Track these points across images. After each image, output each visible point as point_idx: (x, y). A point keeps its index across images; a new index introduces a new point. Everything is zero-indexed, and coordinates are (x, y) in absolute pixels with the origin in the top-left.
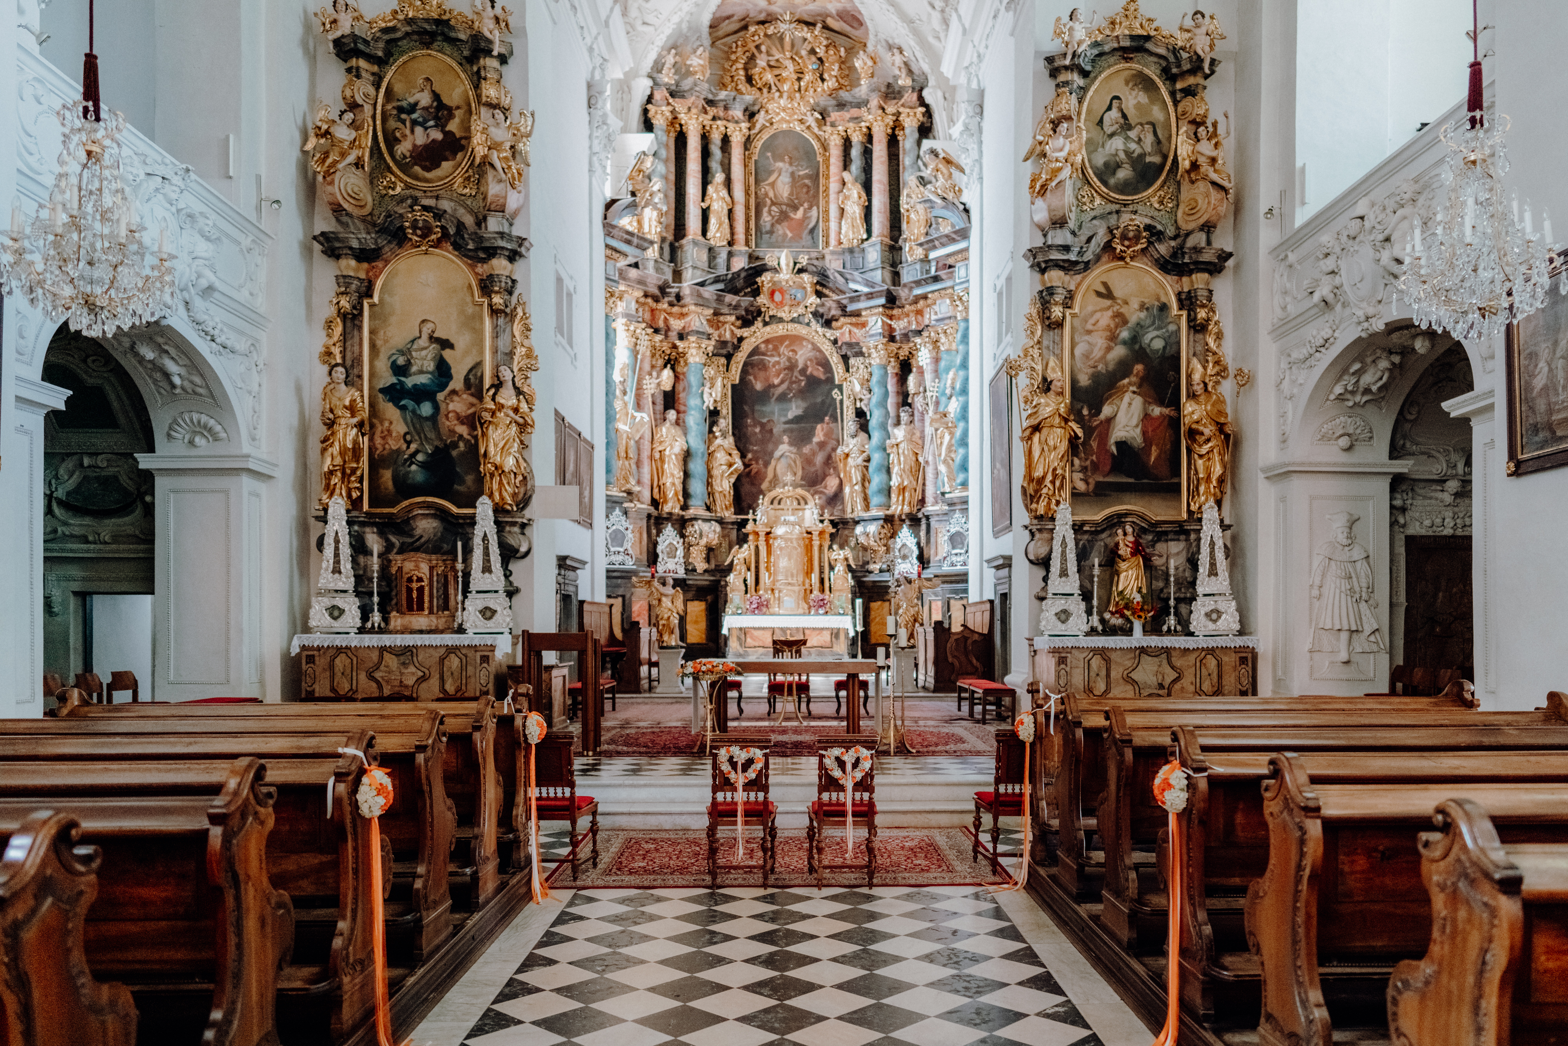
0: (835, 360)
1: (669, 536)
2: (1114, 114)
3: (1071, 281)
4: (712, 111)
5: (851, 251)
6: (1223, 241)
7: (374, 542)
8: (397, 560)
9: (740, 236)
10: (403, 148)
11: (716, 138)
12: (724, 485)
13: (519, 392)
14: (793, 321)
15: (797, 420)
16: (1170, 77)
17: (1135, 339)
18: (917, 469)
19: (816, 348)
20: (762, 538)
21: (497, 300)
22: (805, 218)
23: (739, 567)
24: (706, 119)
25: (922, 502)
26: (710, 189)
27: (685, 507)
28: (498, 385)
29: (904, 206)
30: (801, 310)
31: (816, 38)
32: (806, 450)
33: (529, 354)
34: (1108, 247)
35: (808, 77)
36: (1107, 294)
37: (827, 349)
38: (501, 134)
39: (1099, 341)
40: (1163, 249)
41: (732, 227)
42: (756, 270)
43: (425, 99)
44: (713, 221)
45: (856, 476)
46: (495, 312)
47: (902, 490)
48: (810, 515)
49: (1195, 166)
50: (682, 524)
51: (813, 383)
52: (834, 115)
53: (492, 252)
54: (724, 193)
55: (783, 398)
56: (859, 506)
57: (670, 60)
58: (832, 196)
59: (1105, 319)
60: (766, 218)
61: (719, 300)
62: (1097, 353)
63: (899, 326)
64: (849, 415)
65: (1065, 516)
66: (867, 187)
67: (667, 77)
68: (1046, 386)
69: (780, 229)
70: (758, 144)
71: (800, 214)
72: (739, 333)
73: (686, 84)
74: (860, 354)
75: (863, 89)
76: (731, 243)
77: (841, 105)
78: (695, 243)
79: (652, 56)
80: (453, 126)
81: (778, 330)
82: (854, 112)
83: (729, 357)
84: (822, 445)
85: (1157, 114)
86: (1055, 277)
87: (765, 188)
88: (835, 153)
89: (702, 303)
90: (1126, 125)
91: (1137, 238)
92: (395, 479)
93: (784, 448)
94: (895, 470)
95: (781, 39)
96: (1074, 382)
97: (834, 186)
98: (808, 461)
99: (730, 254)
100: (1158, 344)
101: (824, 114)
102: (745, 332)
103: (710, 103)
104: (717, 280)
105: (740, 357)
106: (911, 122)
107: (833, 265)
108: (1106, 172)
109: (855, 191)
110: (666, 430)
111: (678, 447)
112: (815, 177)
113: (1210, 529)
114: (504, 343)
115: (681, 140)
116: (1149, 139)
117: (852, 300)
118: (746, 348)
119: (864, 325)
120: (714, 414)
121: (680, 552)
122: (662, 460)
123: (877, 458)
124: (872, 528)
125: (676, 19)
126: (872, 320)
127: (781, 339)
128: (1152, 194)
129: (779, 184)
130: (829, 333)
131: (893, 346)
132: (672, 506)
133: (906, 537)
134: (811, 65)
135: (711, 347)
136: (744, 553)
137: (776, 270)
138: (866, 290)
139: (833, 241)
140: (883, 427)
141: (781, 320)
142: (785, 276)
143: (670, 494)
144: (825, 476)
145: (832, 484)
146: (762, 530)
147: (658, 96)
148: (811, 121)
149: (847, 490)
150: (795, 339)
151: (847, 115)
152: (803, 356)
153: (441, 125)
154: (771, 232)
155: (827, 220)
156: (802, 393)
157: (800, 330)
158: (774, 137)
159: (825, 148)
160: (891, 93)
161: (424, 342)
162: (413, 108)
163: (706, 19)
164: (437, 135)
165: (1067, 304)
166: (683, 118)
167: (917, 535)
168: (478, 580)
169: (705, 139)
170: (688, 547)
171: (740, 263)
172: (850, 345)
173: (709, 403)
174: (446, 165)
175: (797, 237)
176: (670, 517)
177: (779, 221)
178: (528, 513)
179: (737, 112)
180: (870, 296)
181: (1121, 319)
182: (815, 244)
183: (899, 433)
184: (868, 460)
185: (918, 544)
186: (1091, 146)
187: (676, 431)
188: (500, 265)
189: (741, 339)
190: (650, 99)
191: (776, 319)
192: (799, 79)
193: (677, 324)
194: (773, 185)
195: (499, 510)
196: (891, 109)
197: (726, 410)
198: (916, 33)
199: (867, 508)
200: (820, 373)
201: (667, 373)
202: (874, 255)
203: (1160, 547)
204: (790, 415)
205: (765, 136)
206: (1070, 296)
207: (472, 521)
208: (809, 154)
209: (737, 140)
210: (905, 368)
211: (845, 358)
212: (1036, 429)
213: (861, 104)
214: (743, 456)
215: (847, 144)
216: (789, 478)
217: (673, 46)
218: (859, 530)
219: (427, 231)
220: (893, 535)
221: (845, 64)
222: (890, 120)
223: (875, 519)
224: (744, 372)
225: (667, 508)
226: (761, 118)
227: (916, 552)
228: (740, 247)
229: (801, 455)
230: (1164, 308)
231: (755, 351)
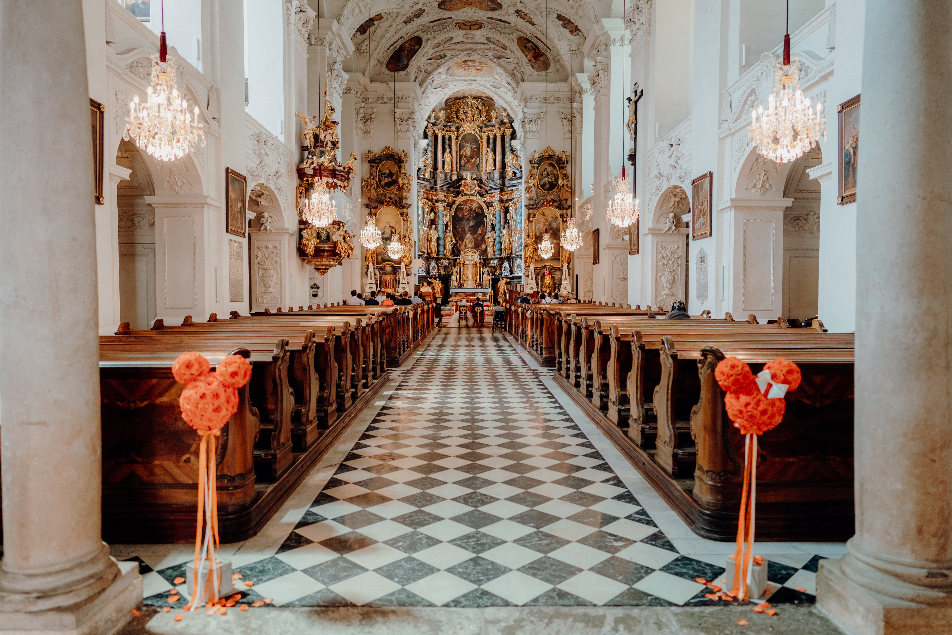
0: (485, 207)
1: (433, 264)
2: (545, 172)
3: (535, 212)
4: (446, 129)
5: (490, 173)
6: (569, 203)
7: (377, 272)
8: (383, 277)
9: (455, 168)
10: (383, 183)
11: (447, 137)
12: (449, 247)
13: (410, 239)
14: (471, 195)
15: (472, 226)
16: (558, 164)
17: (550, 225)
18: (510, 243)
19: (478, 203)
20: (462, 265)
21: (405, 218)
22: (475, 161)
23: (455, 274)
24: (444, 132)
25: (511, 253)
26: (445, 154)
27: (438, 255)
28: (405, 237)
29: (506, 160)
30: (474, 191)
31: (479, 103)
32: (475, 236)
33: (411, 230)
34: (543, 203)
35: (476, 116)
36: (543, 214)
37: (482, 204)
38: (406, 181)
39: (541, 225)
40: (556, 204)
41: (452, 165)
42: (460, 179)
43: (387, 172)
44: (446, 164)
45: (491, 245)
46: (404, 220)
47: (505, 249)
48: (476, 257)
49: (563, 185)
50: (438, 260)
51: (477, 214)
52: (484, 129)
53: (403, 208)
54: (450, 155)
55: (468, 220)
56: (492, 254)
57: (433, 116)
58: (484, 155)
59: (543, 220)
60: (463, 162)
61: (448, 190)
62: (541, 228)
63: (504, 198)
64: (489, 225)
65: (532, 266)
66: (495, 152)
67: (432, 120)
68: (529, 236)
69: (467, 165)
70: (460, 138)
71: (473, 160)
72: (454, 199)
73: (438, 122)
74: (492, 206)
75: (494, 122)
76: (452, 171)
77: (486, 126)
78: (441, 172)
79: (428, 115)
80: (394, 178)
81: (467, 198)
82: (491, 128)
83: (451, 207)
84: (480, 234)
85: (555, 172)
86: (531, 211)
87: (463, 152)
88: (485, 141)
89: (443, 191)
90: (548, 175)
91: (550, 202)
92: (382, 259)
93: (468, 235)
94: (503, 243)
95: (468, 104)
96: (536, 235)
97: (484, 152)
98: (476, 240)
99: (451, 175)
100: (555, 226)
101: (481, 128)
102: (456, 199)
103: (445, 126)
104: (447, 184)
105: (455, 206)
106: (508, 133)
107: (484, 177)
108: (543, 186)
109: (491, 154)
110: (432, 231)
111: (436, 236)
112: (478, 148)
113: (565, 269)
114: (405, 227)
115: (436, 137)
116: (553, 178)
117: (490, 190)
118: (457, 203)
119: (494, 196)
120: (446, 226)
121: (437, 269)
122: (431, 241)
123: (498, 239)
124: (496, 261)
125: (435, 104)
126: (496, 196)
127: (467, 201)
128: (554, 191)
129: (467, 151)
130: (483, 199)
131: (503, 204)
132: (434, 255)
133: (506, 264)
134: (477, 112)
135: (445, 204)
136: (457, 269)
137: (466, 179)
138: (494, 187)
139: (484, 170)
140: (500, 229)
141: (467, 195)
142: (469, 181)
143: (433, 251)
144: (482, 244)
145: (484, 246)
146: (462, 262)
147: (429, 126)
148: (477, 130)
149: (488, 248)
150: (472, 201)
151: (489, 129)
152: (474, 206)
153: (391, 178)
154: (464, 166)
155: (482, 162)
156: (474, 218)
157: (473, 198)
158: (465, 135)
159: (481, 138)
160: (502, 123)
161: (388, 227)
162: (385, 173)
163: (444, 100)
164: (390, 180)
165: (534, 217)
166: (437, 131)
167: (509, 264)
168: (402, 281)
169: (444, 138)
170: (439, 267)
171: (454, 178)
172: (489, 203)
173: (445, 222)
174: (393, 187)
175: (473, 168)
176: (433, 258)
177: (467, 163)
178: (411, 266)
179: (454, 129)
180: (495, 189)
181: (547, 220)
182: (478, 170)
183: (504, 232)
184: (495, 239)
185: (510, 266)
186: (540, 180)
187: (435, 231)
188: (405, 210)
189: (455, 201)
190: (426, 127)
191: (466, 194)
192: (473, 117)
193: (435, 198)
194: (465, 151)
195: (406, 265)
196: (502, 129)
197: (450, 224)
198: (510, 106)
199: (494, 255)
200: (480, 211)
201: (432, 214)
202: (496, 175)
203: (556, 273)
204: (470, 225)
205: (462, 135)
206: (535, 215)
207: (400, 268)
208: (476, 141)
209: (453, 137)
210: (507, 211)
211: (488, 207)
212: (526, 246)
213: (493, 126)
214: (455, 238)
215: (488, 138)
216: (470, 246)
217: (433, 111)
218: (492, 262)
219: (389, 202)
220: (502, 263)
221: (488, 112)
222: (502, 132)
223: (497, 258)
224: (456, 211)
225: (432, 255)
226: (461, 130)
227: (509, 269)
228: (455, 172)
229: (473, 237)
230: (556, 218)
231: (459, 204)
